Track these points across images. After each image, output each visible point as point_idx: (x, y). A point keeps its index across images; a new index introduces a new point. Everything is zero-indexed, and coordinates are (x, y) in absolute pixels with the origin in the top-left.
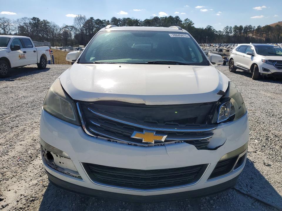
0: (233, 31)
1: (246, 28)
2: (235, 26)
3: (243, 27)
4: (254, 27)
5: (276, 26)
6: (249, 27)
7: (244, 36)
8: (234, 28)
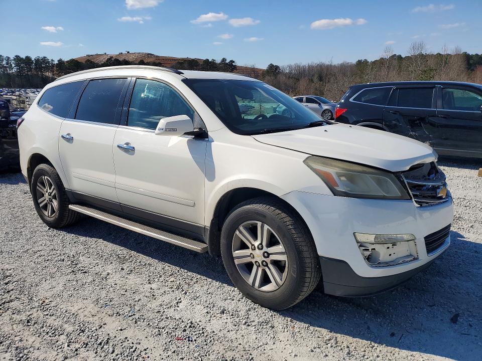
0: (13, 65)
1: (37, 60)
2: (16, 56)
3: (33, 59)
4: (52, 60)
5: (86, 62)
6: (42, 59)
7: (37, 75)
8: (14, 59)
